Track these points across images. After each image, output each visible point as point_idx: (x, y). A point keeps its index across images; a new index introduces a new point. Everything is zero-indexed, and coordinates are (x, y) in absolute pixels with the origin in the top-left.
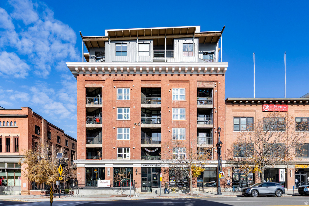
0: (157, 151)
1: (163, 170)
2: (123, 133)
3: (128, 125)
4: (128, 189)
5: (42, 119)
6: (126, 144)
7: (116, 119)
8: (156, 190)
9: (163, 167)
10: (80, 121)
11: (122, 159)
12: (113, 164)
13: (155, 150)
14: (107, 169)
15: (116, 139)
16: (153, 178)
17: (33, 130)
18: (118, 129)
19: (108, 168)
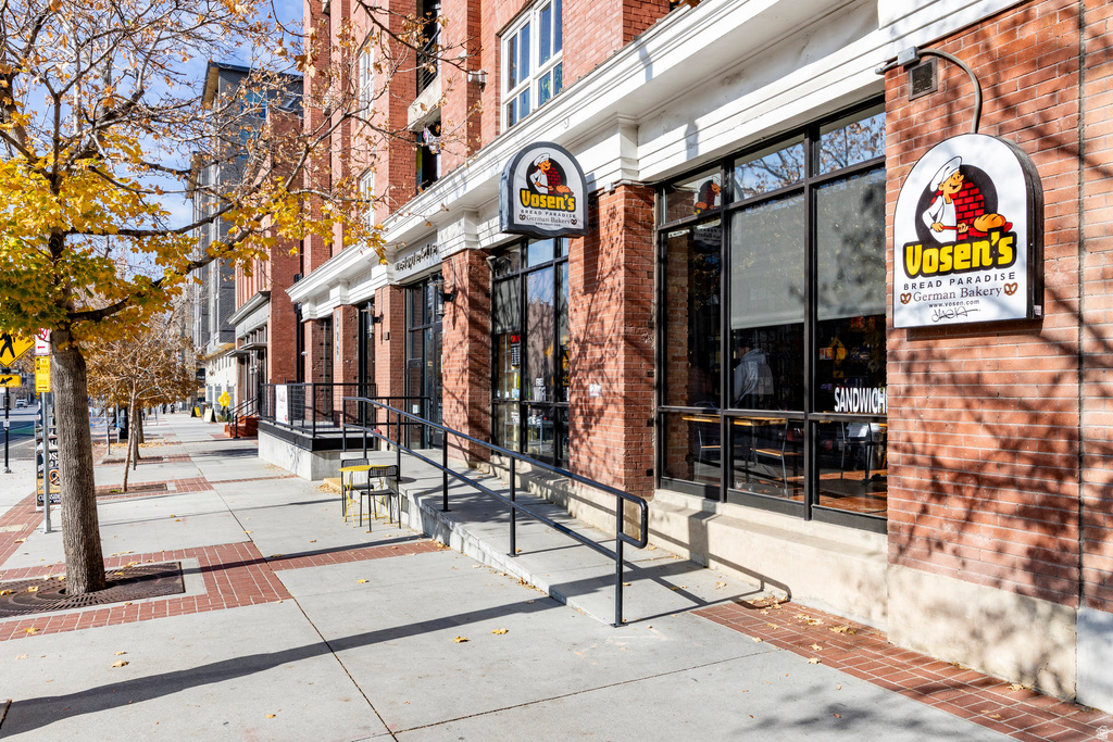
9: (446, 261)
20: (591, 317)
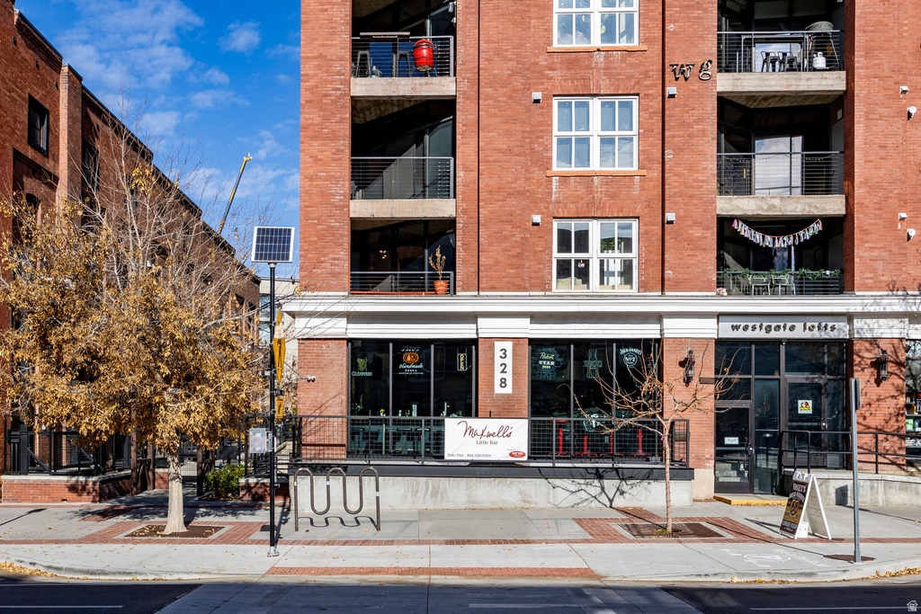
0: (813, 237)
1: (868, 355)
2: (595, 129)
3: (629, 78)
4: (649, 476)
5: (60, 65)
6: (613, 197)
7: (550, 44)
8: (840, 484)
9: (866, 340)
10: (321, 56)
11: (582, 289)
12: (536, 318)
13: (806, 234)
14: (492, 348)
15: (549, 167)
16: (794, 408)
17: (16, 121)
18: (560, 105)
19: (498, 345)
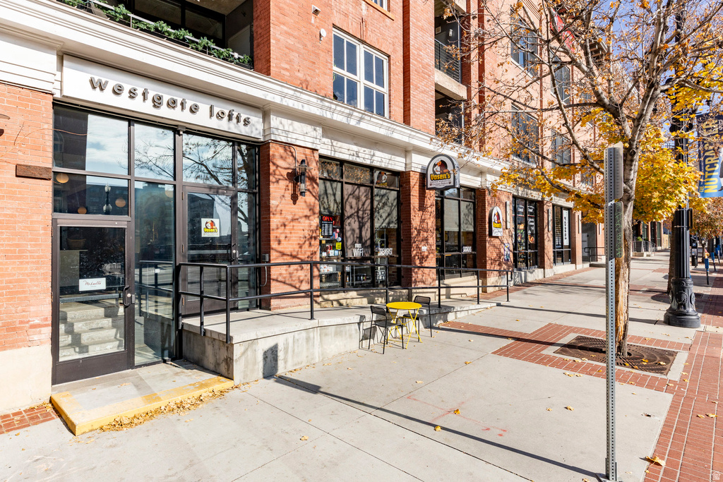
1: (283, 164)
8: (269, 344)
9: (281, 144)
16: (195, 229)
20: (422, 221)
